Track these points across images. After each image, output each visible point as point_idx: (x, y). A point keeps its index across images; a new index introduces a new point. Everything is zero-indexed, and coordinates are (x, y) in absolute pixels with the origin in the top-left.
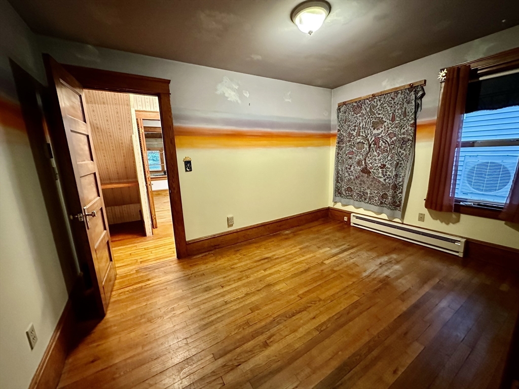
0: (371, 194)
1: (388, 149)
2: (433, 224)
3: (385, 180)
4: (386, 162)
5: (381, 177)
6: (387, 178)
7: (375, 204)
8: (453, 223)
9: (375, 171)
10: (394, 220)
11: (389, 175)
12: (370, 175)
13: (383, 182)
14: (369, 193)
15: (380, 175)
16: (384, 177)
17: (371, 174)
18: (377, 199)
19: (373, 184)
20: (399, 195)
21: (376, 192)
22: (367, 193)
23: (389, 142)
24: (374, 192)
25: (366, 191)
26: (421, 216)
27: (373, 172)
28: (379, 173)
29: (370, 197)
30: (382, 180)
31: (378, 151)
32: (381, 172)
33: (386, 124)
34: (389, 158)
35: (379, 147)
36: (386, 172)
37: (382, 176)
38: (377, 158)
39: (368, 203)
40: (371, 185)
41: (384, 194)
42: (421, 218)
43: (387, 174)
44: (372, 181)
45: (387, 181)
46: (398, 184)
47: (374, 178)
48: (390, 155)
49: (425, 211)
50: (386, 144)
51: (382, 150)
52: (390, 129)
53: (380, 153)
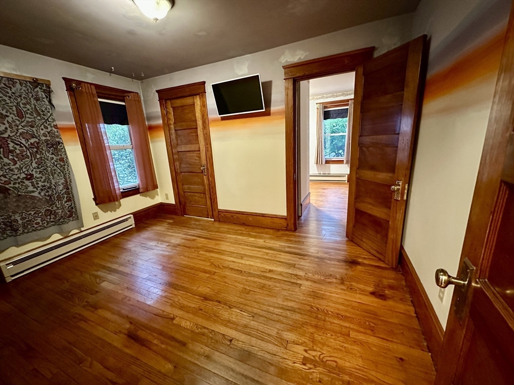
0: (23, 219)
1: (29, 154)
2: (106, 217)
3: (40, 193)
4: (32, 171)
5: (33, 192)
6: (42, 190)
7: (39, 228)
8: (118, 208)
9: (17, 186)
10: (70, 234)
11: (43, 186)
12: (9, 194)
13: (39, 196)
14: (19, 219)
15: (31, 188)
16: (37, 190)
17: (10, 192)
18: (39, 220)
19: (20, 204)
20: (65, 204)
21: (33, 213)
22: (16, 221)
23: (27, 145)
24: (30, 214)
25: (13, 218)
26: (95, 215)
27: (13, 188)
28: (27, 187)
29: (23, 224)
30: (36, 194)
31: (11, 157)
32: (30, 184)
33: (10, 119)
34: (34, 165)
35: (11, 151)
36: (38, 184)
37: (35, 190)
38: (12, 167)
39: (23, 233)
40: (18, 206)
41: (46, 210)
42: (96, 216)
43: (39, 185)
44: (17, 201)
45: (42, 194)
46: (61, 193)
47: (20, 195)
48: (34, 162)
49: (97, 209)
50: (21, 147)
51: (20, 156)
52: (20, 127)
53: (16, 159)
